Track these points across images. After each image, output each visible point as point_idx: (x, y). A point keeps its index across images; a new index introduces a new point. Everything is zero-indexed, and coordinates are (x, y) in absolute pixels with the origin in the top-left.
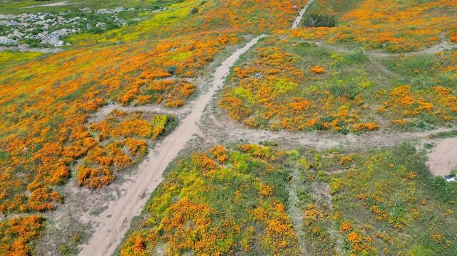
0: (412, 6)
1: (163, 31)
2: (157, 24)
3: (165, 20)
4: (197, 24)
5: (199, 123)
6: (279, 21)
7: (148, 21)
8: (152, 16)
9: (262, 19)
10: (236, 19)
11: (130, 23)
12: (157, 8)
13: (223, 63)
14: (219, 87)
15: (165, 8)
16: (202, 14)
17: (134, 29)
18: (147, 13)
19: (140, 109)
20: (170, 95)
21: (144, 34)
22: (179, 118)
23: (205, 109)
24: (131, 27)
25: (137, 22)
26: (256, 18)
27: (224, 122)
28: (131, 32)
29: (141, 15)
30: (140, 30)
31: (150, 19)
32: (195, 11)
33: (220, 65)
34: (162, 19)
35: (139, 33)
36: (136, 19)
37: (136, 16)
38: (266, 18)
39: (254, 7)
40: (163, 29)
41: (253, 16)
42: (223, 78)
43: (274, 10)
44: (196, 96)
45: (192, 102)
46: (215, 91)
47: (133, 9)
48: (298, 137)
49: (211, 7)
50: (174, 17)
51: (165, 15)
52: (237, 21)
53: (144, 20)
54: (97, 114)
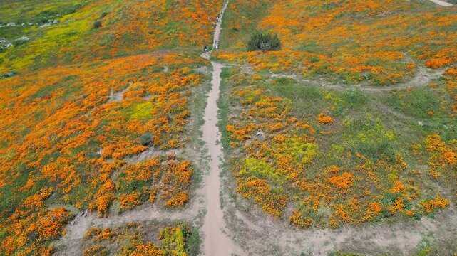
0: (321, 12)
1: (64, 52)
2: (54, 44)
3: (63, 38)
4: (106, 40)
5: (227, 230)
6: (199, 34)
7: (40, 40)
8: (43, 33)
9: (181, 32)
10: (151, 33)
11: (17, 44)
12: (46, 21)
13: (204, 118)
14: (221, 159)
15: (55, 21)
16: (108, 29)
17: (25, 52)
18: (33, 28)
19: (129, 218)
20: (162, 185)
21: (39, 57)
22: (195, 225)
23: (222, 200)
24: (19, 49)
25: (25, 42)
26: (173, 31)
27: (260, 222)
28: (21, 55)
29: (26, 31)
30: (32, 53)
31: (42, 37)
32: (98, 25)
33: (202, 122)
34: (58, 36)
35: (32, 56)
36: (23, 38)
37: (21, 34)
38: (184, 30)
39: (167, 18)
40: (63, 49)
41: (170, 28)
42: (217, 142)
43: (190, 20)
44: (198, 180)
45: (198, 191)
46: (219, 167)
47: (13, 24)
48: (370, 233)
49: (117, 20)
50: (73, 34)
51: (61, 31)
52: (153, 35)
53: (33, 39)
54: (64, 240)
